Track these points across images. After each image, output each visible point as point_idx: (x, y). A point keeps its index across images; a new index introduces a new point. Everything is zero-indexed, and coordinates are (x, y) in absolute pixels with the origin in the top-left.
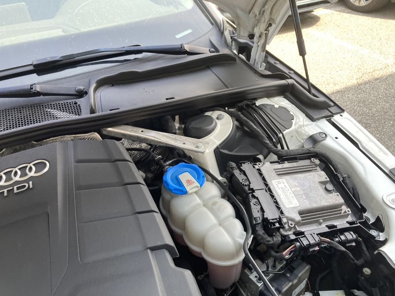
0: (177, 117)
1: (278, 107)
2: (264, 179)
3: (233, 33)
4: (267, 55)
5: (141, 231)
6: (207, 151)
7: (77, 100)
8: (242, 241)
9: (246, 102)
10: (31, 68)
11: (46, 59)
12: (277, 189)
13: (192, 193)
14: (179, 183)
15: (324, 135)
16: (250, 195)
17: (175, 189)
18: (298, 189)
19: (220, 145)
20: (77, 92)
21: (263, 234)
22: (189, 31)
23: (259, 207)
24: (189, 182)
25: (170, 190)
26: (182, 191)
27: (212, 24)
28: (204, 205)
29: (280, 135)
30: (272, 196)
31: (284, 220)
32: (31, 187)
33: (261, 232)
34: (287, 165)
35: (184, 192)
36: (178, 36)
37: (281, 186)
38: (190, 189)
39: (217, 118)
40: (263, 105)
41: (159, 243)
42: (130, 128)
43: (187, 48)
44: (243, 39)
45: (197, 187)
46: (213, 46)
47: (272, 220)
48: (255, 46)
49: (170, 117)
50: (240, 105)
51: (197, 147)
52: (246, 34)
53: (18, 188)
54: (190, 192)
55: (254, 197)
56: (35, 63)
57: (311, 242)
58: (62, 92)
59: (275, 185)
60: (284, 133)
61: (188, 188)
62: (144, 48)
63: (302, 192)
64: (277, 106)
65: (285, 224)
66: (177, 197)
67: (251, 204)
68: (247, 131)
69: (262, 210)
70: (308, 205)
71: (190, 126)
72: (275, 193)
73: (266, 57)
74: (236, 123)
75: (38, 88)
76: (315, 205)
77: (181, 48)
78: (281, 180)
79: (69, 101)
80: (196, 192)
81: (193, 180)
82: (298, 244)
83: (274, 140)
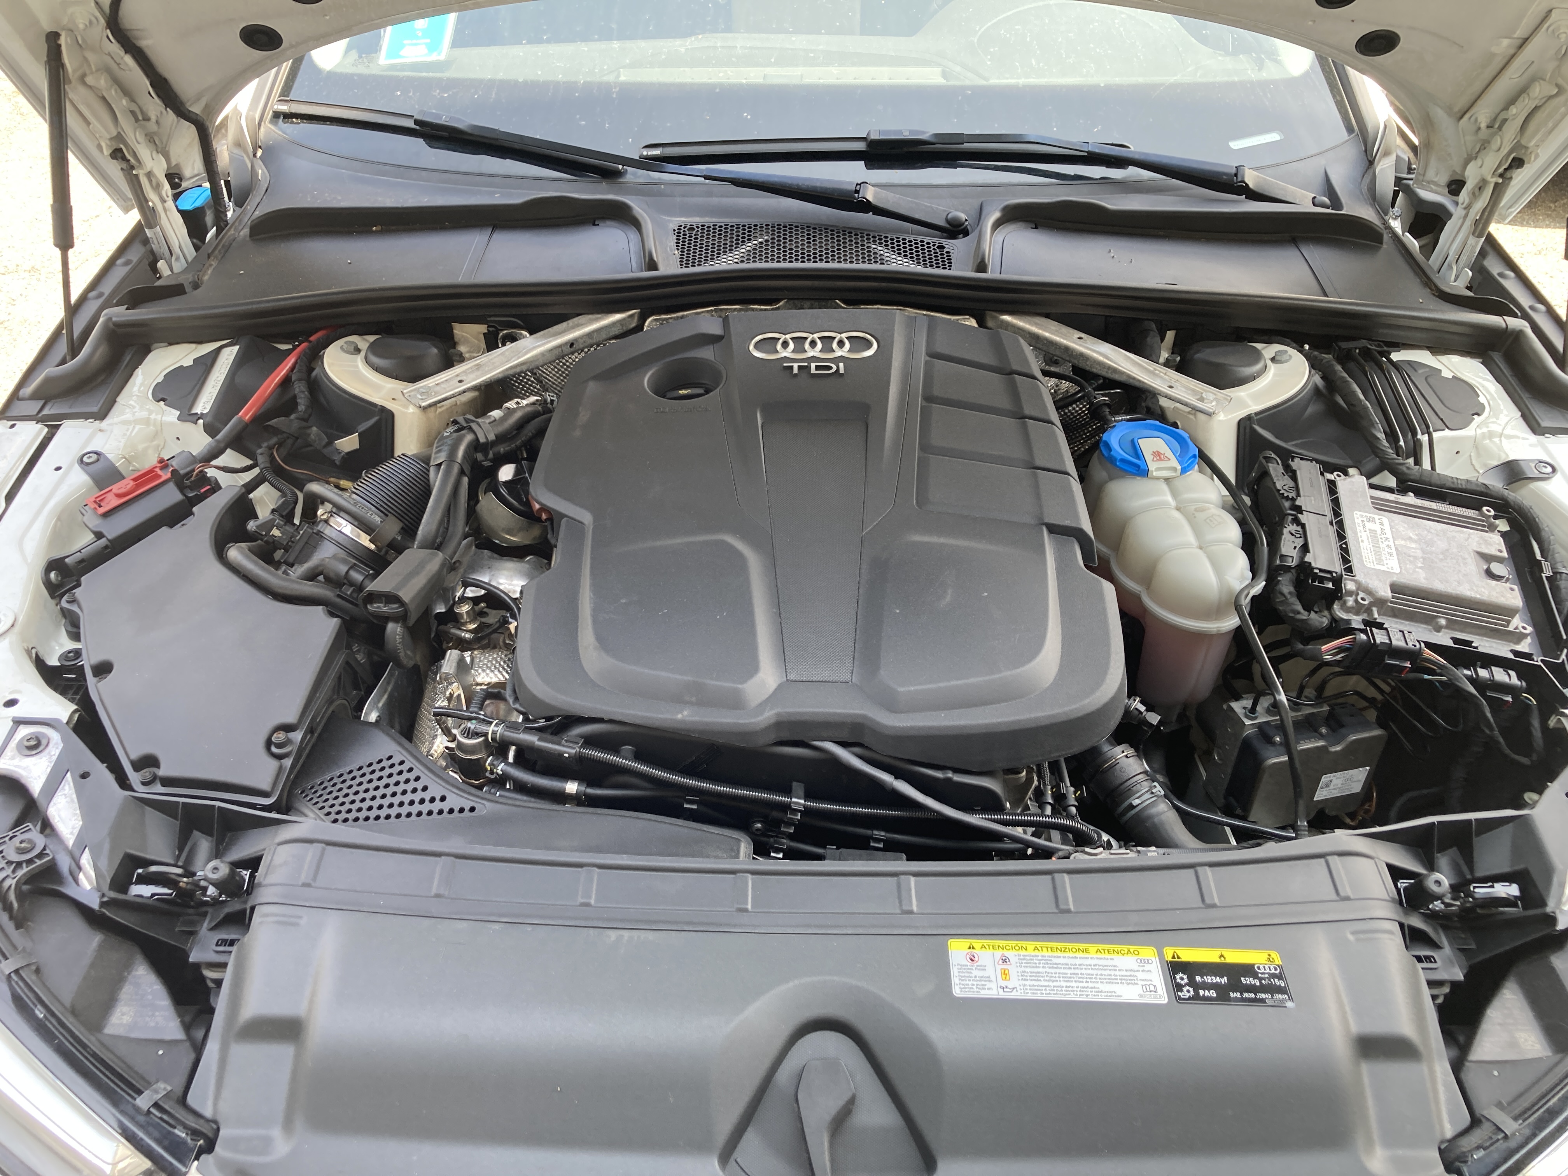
0: (1170, 335)
1: (1449, 375)
2: (1336, 503)
3: (1410, 170)
4: (1488, 248)
5: (1038, 496)
6: (1221, 417)
7: (946, 243)
8: (1238, 586)
9: (1364, 343)
10: (861, 146)
11: (900, 132)
12: (1359, 529)
13: (1158, 478)
14: (1137, 452)
15: (1549, 469)
16: (1290, 518)
17: (1123, 461)
18: (1414, 545)
19: (1257, 414)
20: (947, 221)
21: (1290, 593)
22: (1274, 137)
23: (1300, 542)
24: (1158, 455)
25: (1112, 460)
26: (1138, 466)
27: (1350, 129)
28: (1178, 509)
29: (1425, 439)
30: (1341, 536)
31: (1350, 585)
32: (842, 371)
33: (1286, 586)
34: (1410, 499)
35: (1142, 472)
36: (1235, 145)
37: (1369, 526)
38: (1158, 469)
39: (1273, 359)
40: (1409, 363)
41: (1067, 523)
42: (1053, 325)
43: (1251, 179)
44: (1432, 191)
45: (1175, 469)
46: (1330, 190)
47: (1321, 570)
48: (1457, 213)
49: (1154, 326)
50: (1344, 345)
51: (1202, 399)
52: (1444, 179)
53: (817, 368)
54: (1154, 474)
55: (1296, 521)
56: (874, 136)
57: (1395, 642)
58: (917, 216)
59: (1358, 522)
60: (1436, 435)
61: (1152, 466)
62: (1137, 157)
63: (1419, 553)
64: (1447, 374)
65: (1350, 593)
66: (1123, 477)
67: (1285, 531)
68: (1341, 406)
69: (1305, 548)
70: (1420, 578)
71: (1198, 356)
72: (1349, 534)
73: (1482, 254)
74: (1317, 379)
75: (870, 195)
76: (1438, 586)
77: (1236, 175)
78: (1377, 517)
79: (927, 240)
80: (1167, 480)
81: (1169, 454)
82: (1363, 637)
83: (1402, 443)
